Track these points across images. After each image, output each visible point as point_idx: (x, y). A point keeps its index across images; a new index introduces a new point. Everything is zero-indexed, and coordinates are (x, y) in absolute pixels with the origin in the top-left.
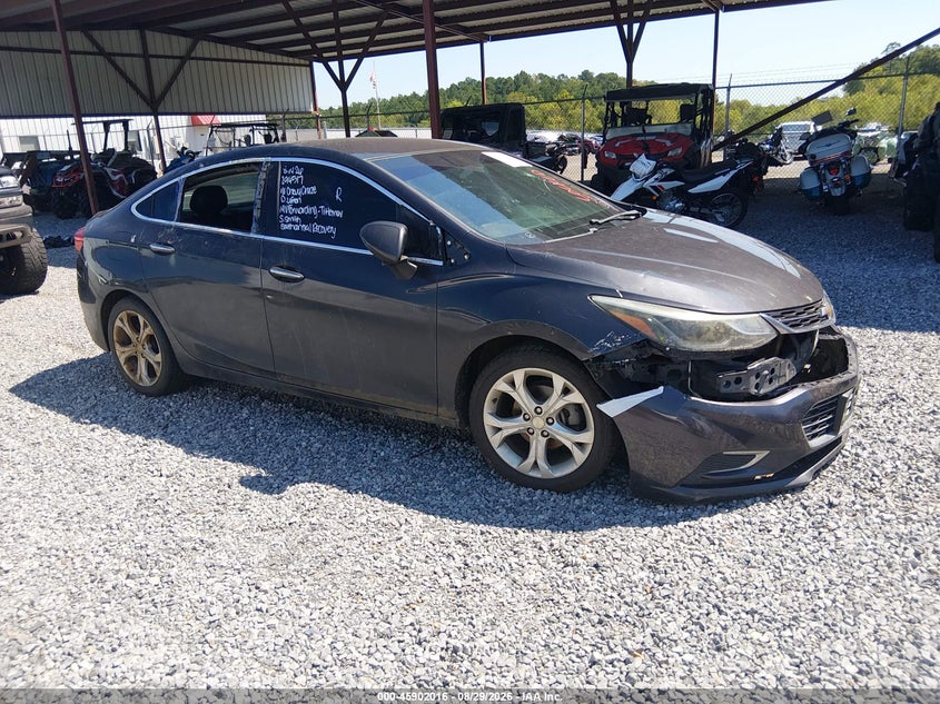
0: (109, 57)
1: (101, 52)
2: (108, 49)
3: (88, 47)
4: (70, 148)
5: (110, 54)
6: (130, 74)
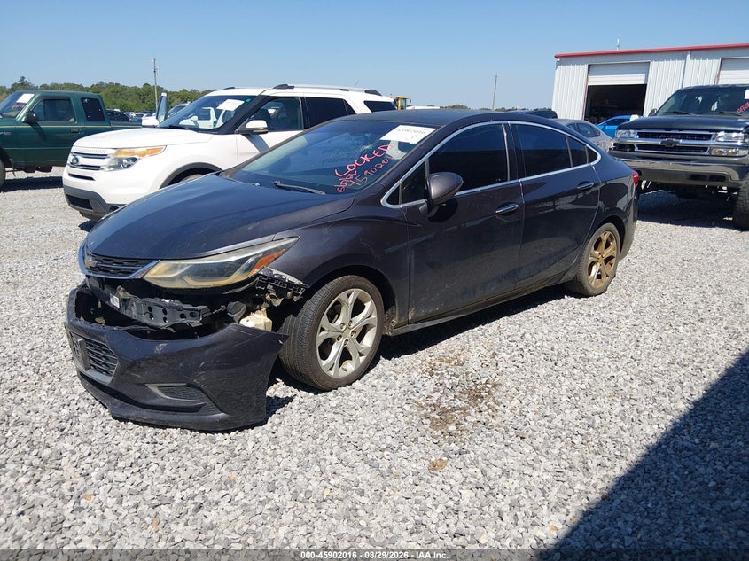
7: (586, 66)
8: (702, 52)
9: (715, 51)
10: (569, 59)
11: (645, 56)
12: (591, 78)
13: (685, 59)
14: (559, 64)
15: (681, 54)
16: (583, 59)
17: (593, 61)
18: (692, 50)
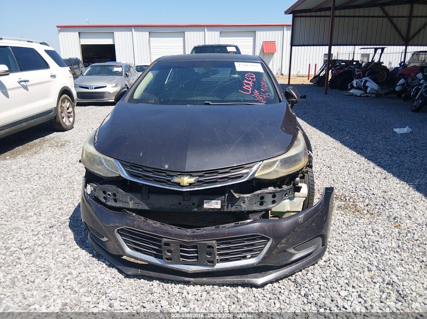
0: (390, 18)
1: (387, 16)
2: (391, 14)
3: (381, 14)
4: (353, 59)
5: (391, 17)
6: (399, 26)
7: (78, 33)
8: (139, 28)
9: (145, 28)
10: (66, 29)
11: (111, 28)
12: (81, 40)
13: (132, 31)
14: (60, 31)
15: (129, 28)
16: (75, 29)
17: (81, 30)
18: (134, 26)
